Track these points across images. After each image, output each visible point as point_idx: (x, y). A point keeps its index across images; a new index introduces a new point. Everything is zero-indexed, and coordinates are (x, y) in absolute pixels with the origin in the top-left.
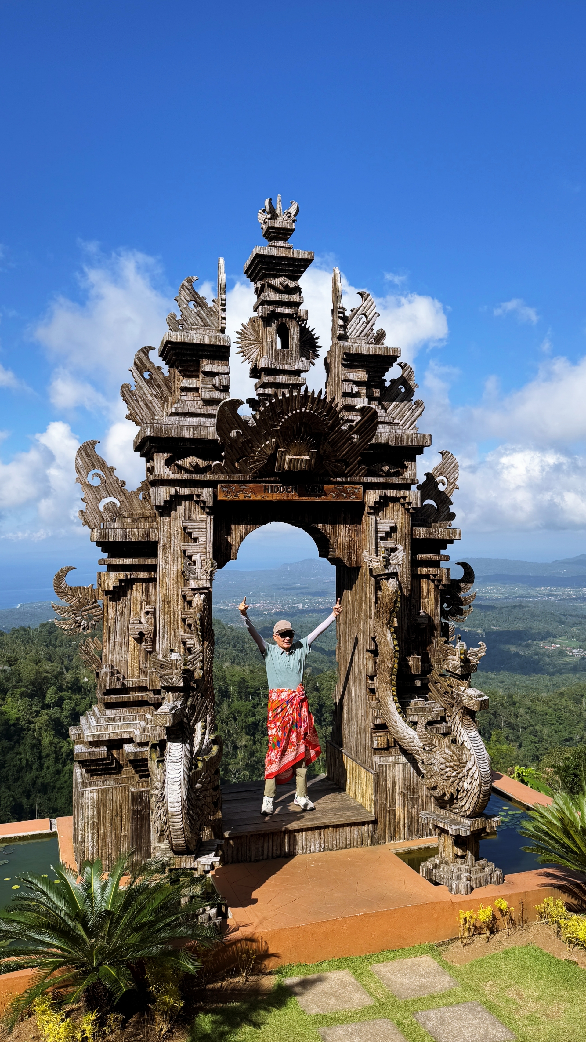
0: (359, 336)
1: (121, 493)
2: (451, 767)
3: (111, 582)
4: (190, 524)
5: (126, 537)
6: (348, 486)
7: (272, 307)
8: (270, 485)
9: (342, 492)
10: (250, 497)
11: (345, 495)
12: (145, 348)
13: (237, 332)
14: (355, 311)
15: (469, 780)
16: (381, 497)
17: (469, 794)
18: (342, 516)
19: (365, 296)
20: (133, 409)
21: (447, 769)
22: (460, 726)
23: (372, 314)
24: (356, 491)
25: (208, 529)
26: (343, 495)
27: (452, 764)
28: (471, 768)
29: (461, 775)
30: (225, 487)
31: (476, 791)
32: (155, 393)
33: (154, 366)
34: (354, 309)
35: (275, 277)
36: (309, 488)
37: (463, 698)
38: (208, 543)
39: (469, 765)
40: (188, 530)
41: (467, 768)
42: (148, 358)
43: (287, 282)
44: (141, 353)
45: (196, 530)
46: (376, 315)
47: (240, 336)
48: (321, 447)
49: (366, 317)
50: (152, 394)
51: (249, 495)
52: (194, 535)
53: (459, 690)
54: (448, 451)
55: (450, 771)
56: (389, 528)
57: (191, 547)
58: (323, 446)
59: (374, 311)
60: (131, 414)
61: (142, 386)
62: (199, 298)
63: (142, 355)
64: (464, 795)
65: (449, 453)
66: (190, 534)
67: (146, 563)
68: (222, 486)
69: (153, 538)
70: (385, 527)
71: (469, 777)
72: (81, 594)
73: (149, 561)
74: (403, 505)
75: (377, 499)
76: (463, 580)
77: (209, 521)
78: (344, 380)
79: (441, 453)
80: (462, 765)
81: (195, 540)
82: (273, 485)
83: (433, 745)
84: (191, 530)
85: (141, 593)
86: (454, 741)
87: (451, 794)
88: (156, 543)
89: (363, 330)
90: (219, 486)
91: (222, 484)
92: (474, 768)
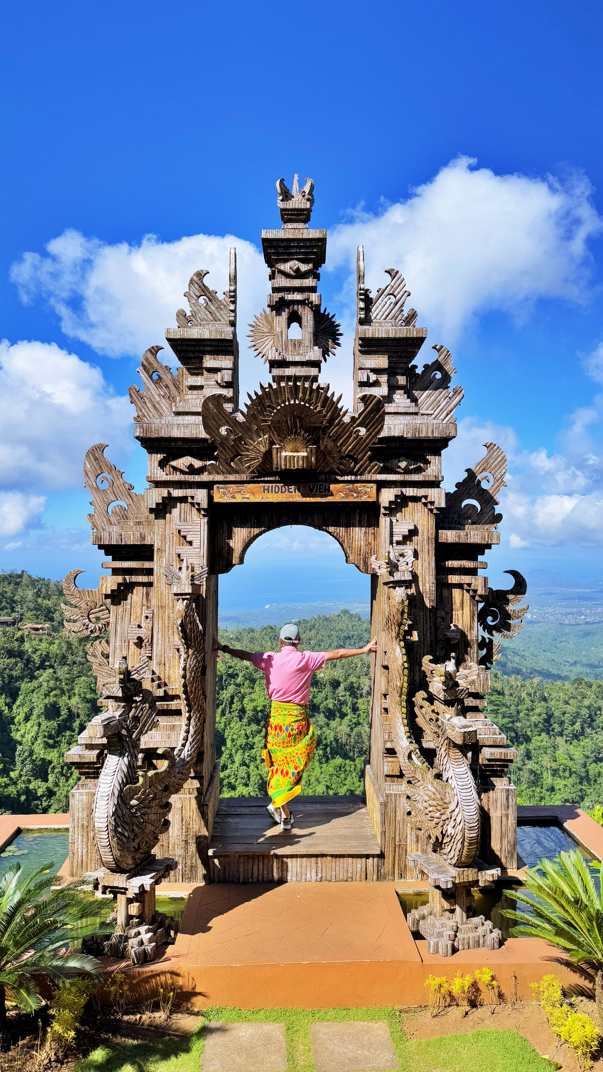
0: (385, 319)
1: (128, 497)
2: (434, 806)
3: (109, 585)
4: (183, 527)
5: (121, 540)
6: (359, 485)
7: (280, 295)
8: (270, 485)
9: (351, 491)
10: (248, 498)
11: (355, 495)
12: (153, 347)
13: (250, 325)
14: (380, 292)
15: (452, 824)
16: (396, 496)
17: (453, 840)
18: (357, 518)
19: (393, 274)
20: (141, 410)
21: (431, 809)
22: (446, 760)
23: (401, 293)
24: (369, 490)
25: (202, 532)
26: (353, 495)
27: (434, 803)
28: (454, 810)
29: (444, 817)
30: (222, 488)
31: (459, 837)
32: (163, 394)
33: (161, 366)
34: (380, 289)
35: (286, 261)
36: (314, 487)
37: (447, 728)
38: (202, 546)
39: (452, 807)
40: (182, 534)
41: (450, 810)
42: (155, 358)
43: (297, 266)
44: (149, 353)
45: (190, 533)
46: (406, 294)
47: (252, 329)
48: (321, 442)
49: (395, 297)
50: (159, 395)
51: (247, 496)
52: (188, 539)
53: (444, 718)
54: (494, 443)
55: (433, 811)
56: (407, 531)
57: (185, 550)
58: (323, 442)
59: (404, 290)
60: (138, 416)
61: (150, 387)
62: (209, 292)
63: (150, 356)
64: (449, 840)
65: (495, 445)
66: (185, 537)
67: (145, 567)
68: (218, 488)
69: (148, 542)
70: (403, 530)
71: (452, 821)
72: (89, 597)
73: (147, 565)
74: (425, 504)
75: (393, 499)
76: (512, 592)
77: (202, 524)
78: (360, 369)
79: (485, 446)
81: (190, 543)
82: (274, 485)
83: (417, 779)
84: (186, 533)
85: (141, 598)
86: (439, 776)
87: (437, 837)
88: (152, 546)
89: (390, 312)
90: (215, 486)
91: (218, 485)
92: (457, 810)
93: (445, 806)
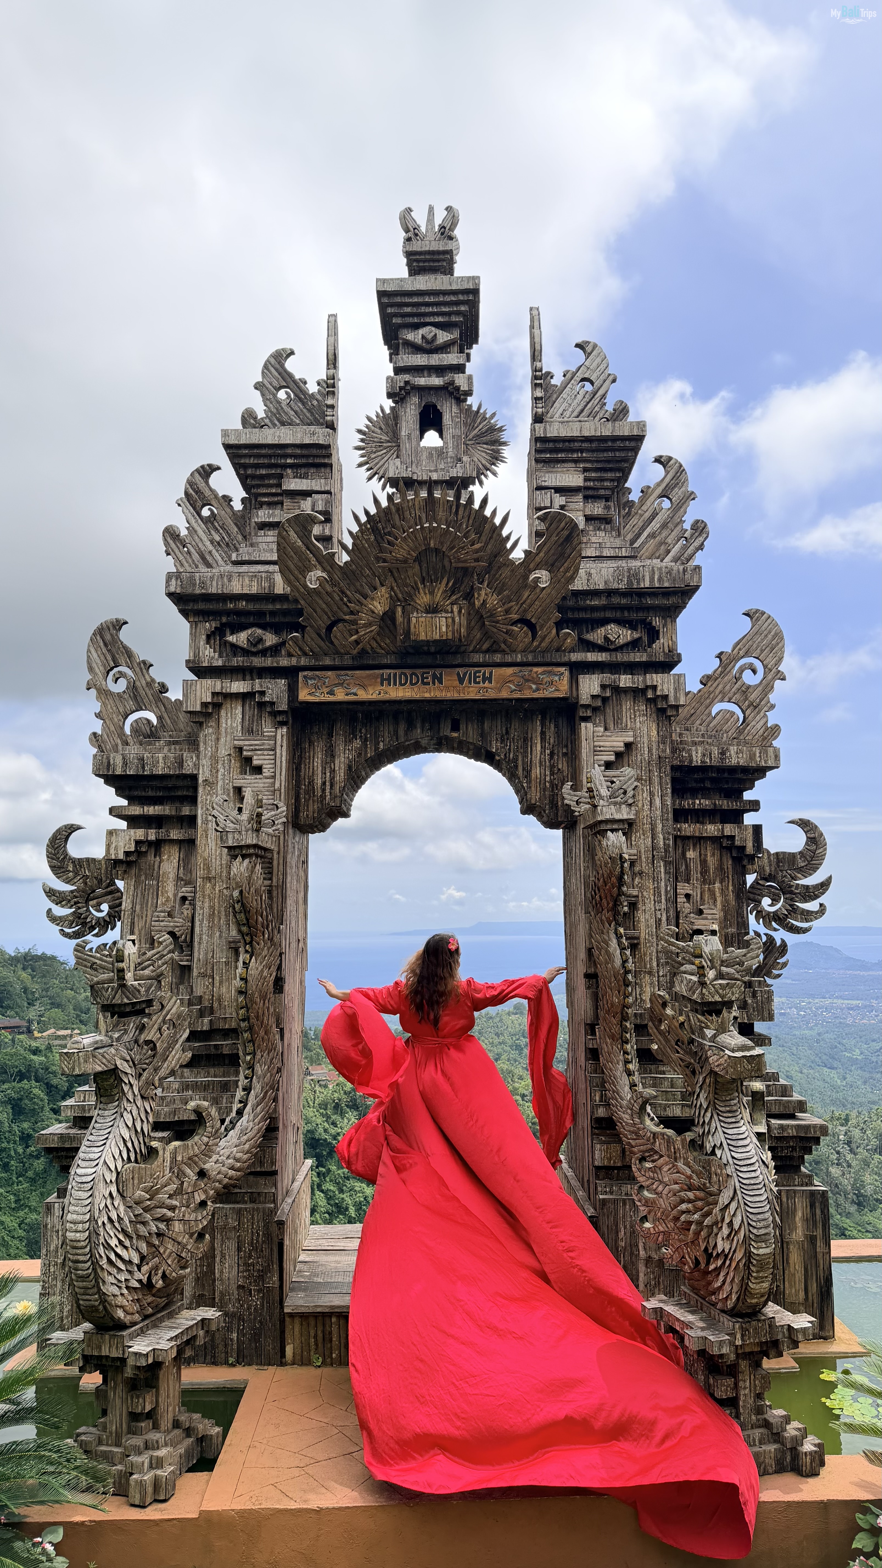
1: (160, 704)
2: (689, 1201)
3: (121, 844)
4: (247, 743)
5: (143, 767)
6: (540, 670)
8: (392, 671)
9: (527, 681)
10: (356, 694)
11: (534, 686)
12: (202, 467)
13: (359, 431)
14: (569, 376)
15: (725, 1231)
16: (603, 687)
17: (728, 1262)
19: (588, 349)
20: (182, 565)
21: (684, 1206)
22: (709, 1115)
23: (602, 378)
24: (557, 678)
25: (278, 751)
26: (531, 688)
27: (691, 1195)
28: (728, 1206)
29: (707, 1221)
30: (311, 679)
31: (739, 1255)
33: (216, 496)
34: (568, 371)
35: (416, 327)
36: (465, 675)
37: (710, 1054)
38: (278, 776)
39: (724, 1199)
40: (245, 754)
41: (720, 1205)
42: (207, 483)
43: (433, 334)
44: (197, 475)
45: (259, 752)
46: (611, 378)
47: (362, 437)
49: (592, 383)
50: (212, 542)
51: (354, 691)
52: (255, 762)
53: (703, 1036)
54: (761, 609)
55: (688, 1212)
56: (622, 744)
57: (249, 781)
58: (479, 595)
59: (606, 373)
60: (176, 571)
61: (198, 528)
62: (295, 381)
63: (198, 480)
64: (720, 1263)
65: (763, 614)
66: (249, 760)
67: (180, 814)
68: (305, 677)
69: (188, 768)
70: (615, 744)
71: (725, 1226)
72: (89, 870)
73: (186, 811)
74: (652, 701)
75: (598, 691)
76: (801, 856)
77: (279, 737)
78: (539, 488)
79: (747, 615)
80: (709, 1197)
81: (258, 770)
82: (398, 672)
83: (656, 1152)
84: (249, 753)
86: (696, 1145)
87: (696, 1258)
88: (194, 778)
89: (586, 406)
90: (301, 675)
91: (306, 673)
92: (733, 1205)
93: (711, 1199)
